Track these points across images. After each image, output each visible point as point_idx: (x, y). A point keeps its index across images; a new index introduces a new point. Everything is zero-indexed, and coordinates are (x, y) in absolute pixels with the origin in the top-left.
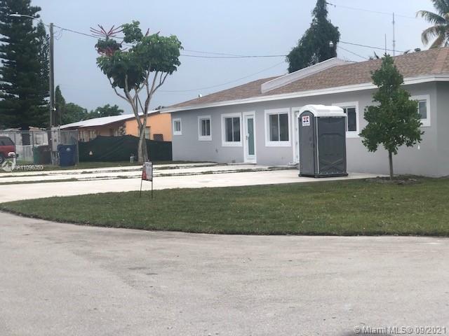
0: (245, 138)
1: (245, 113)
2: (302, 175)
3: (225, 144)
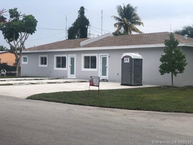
0: (69, 66)
1: (69, 55)
2: (122, 84)
3: (56, 68)
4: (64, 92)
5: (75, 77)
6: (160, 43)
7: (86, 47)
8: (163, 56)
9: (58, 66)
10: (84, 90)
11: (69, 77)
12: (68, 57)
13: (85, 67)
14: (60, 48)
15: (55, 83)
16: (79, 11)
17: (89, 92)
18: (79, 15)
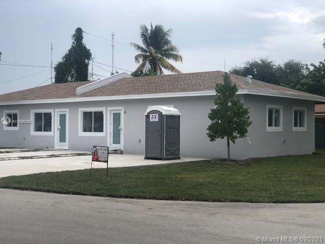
0: (56, 129)
1: (57, 110)
2: (147, 158)
3: (33, 133)
4: (48, 173)
5: (67, 148)
6: (209, 88)
7: (86, 96)
8: (213, 111)
9: (38, 129)
10: (82, 169)
11: (56, 147)
12: (54, 112)
13: (85, 130)
14: (41, 98)
15: (31, 158)
16: (74, 35)
17: (92, 171)
18: (73, 43)
